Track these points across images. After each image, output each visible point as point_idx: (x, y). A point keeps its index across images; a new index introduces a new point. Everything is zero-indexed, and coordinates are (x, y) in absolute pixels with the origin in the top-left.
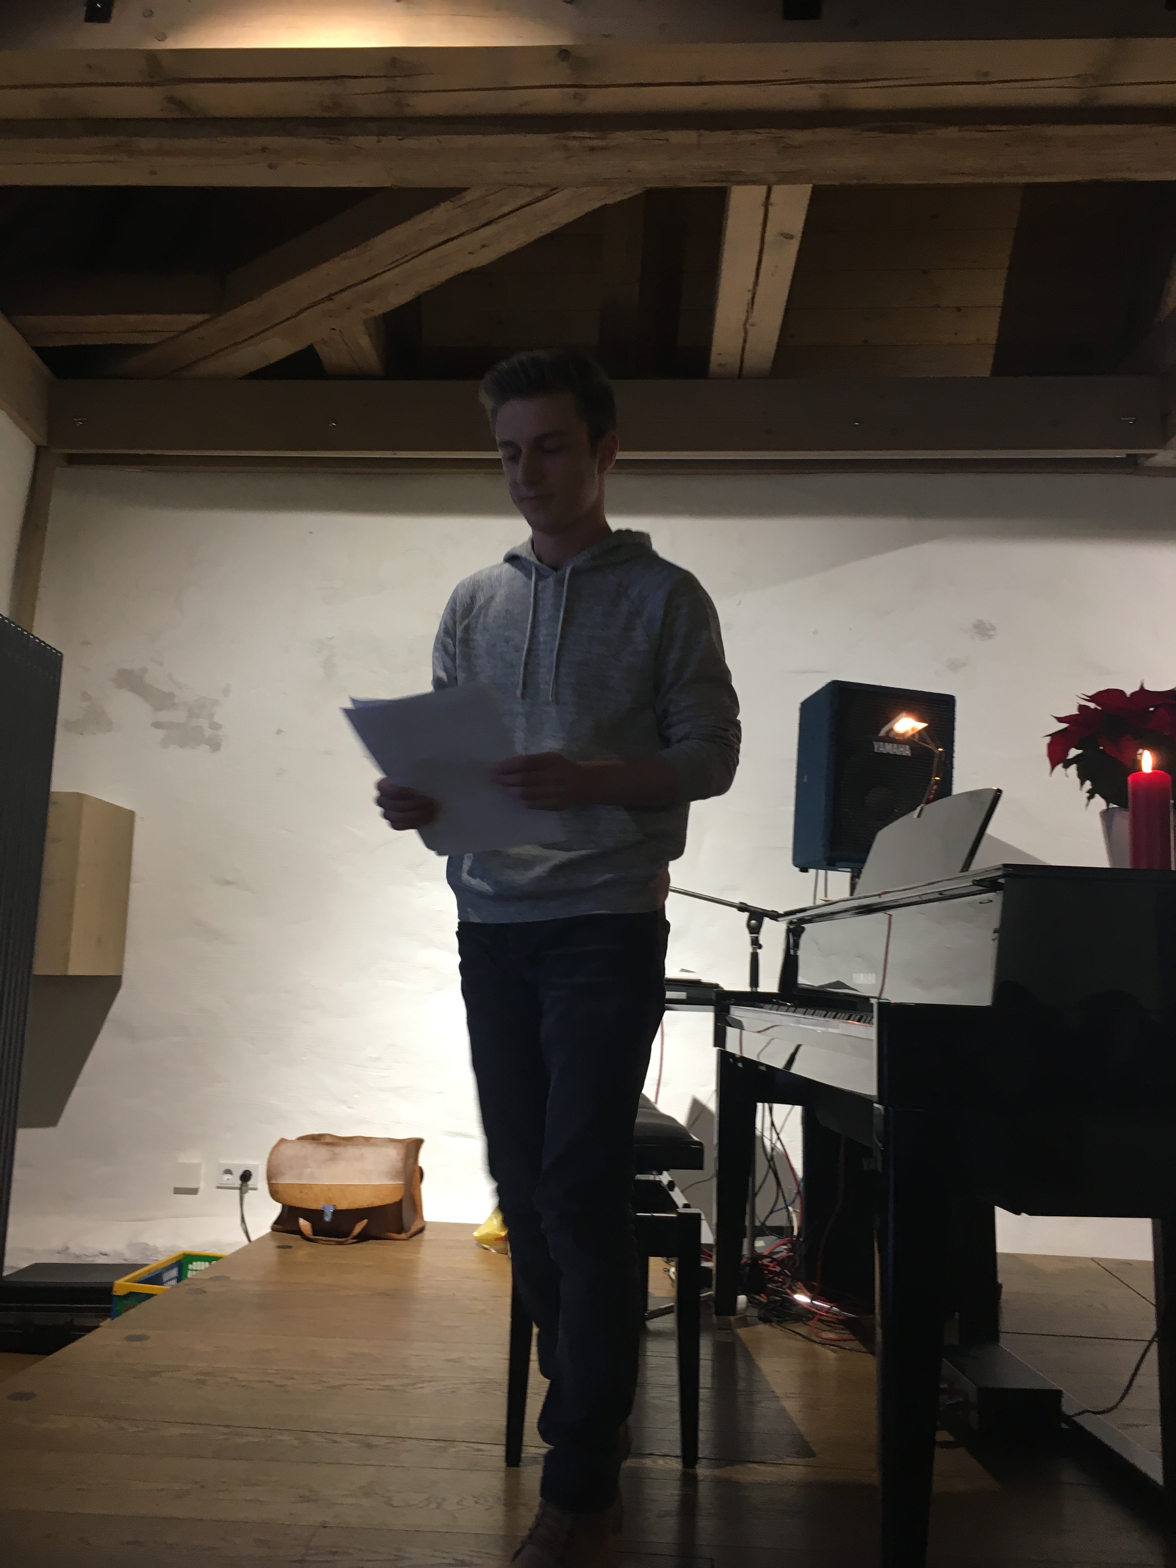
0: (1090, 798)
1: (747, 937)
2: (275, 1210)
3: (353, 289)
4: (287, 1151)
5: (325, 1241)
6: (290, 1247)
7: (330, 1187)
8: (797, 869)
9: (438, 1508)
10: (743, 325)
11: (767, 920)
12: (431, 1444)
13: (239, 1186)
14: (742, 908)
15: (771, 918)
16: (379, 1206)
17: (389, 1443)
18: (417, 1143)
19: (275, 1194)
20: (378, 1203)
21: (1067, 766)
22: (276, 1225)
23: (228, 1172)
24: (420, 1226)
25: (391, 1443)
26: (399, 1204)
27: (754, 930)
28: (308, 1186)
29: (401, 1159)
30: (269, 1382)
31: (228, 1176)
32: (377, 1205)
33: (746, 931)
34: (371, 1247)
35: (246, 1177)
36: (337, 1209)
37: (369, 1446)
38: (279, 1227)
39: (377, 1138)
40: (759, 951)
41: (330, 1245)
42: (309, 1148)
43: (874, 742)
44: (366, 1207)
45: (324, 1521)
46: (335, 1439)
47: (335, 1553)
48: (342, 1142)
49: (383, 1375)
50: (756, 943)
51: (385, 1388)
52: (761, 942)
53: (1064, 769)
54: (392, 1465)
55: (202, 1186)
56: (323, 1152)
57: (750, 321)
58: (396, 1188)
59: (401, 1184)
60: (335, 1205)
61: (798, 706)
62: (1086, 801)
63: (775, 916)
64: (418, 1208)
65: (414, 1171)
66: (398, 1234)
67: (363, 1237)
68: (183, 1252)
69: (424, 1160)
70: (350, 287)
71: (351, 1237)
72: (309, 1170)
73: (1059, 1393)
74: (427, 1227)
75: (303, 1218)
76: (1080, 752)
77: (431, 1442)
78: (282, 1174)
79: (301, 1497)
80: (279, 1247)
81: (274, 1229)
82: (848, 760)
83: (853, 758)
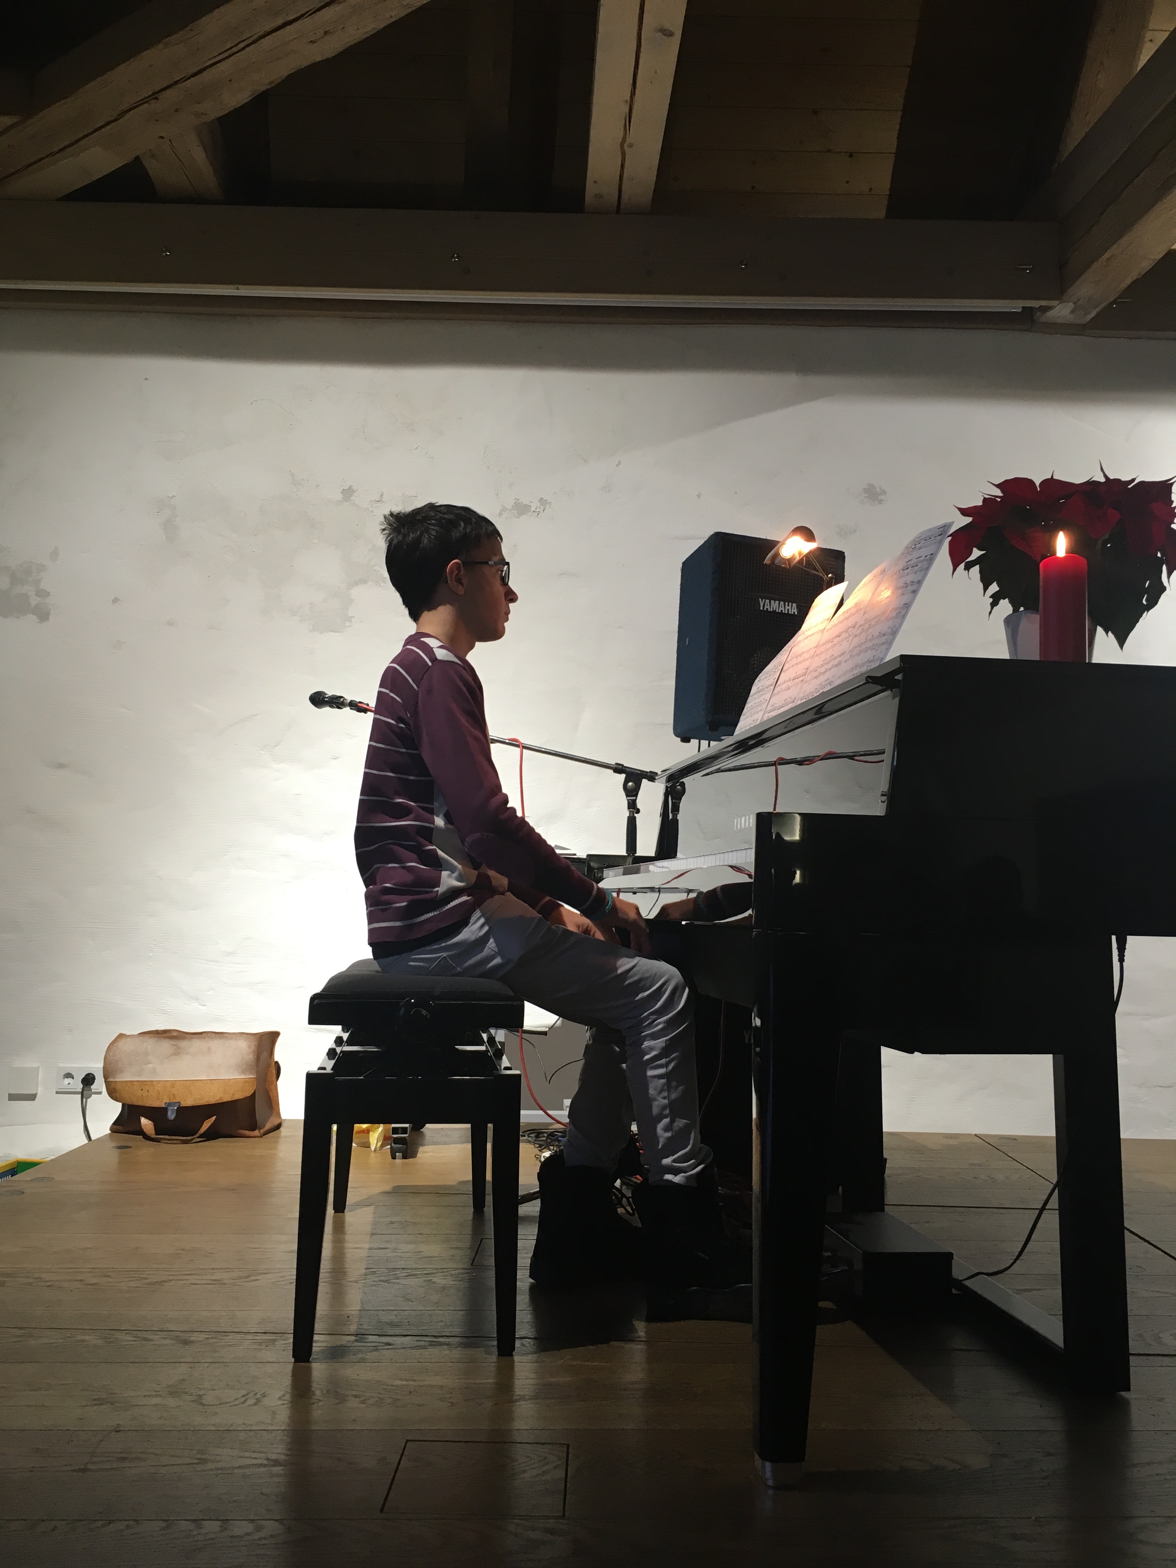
0: (994, 604)
1: (623, 800)
2: (114, 1109)
3: (181, 85)
4: (125, 1046)
5: (169, 1140)
6: (130, 1147)
7: (173, 1083)
8: (679, 739)
9: (255, 1404)
10: (621, 144)
11: (644, 781)
12: (257, 1338)
13: (81, 1090)
14: (618, 769)
15: (649, 780)
16: (228, 1102)
17: (208, 1338)
18: (272, 1037)
19: (113, 1093)
20: (227, 1098)
21: (968, 567)
22: (115, 1127)
23: (69, 1075)
24: (276, 1123)
25: (212, 1338)
26: (251, 1099)
27: (632, 793)
28: (150, 1083)
29: (253, 1052)
30: (82, 1280)
31: (70, 1080)
32: (226, 1101)
33: (624, 794)
34: (220, 1145)
35: (88, 1080)
36: (181, 1106)
37: (186, 1342)
38: (120, 1128)
39: (229, 1033)
40: (636, 815)
41: (174, 1144)
42: (150, 1043)
43: (760, 600)
44: (213, 1103)
45: (118, 1424)
46: (146, 1336)
47: (124, 1459)
48: (187, 1036)
49: (213, 1269)
50: (633, 806)
51: (213, 1282)
52: (638, 807)
53: (967, 571)
54: (208, 1361)
55: (40, 1091)
56: (166, 1045)
57: (628, 140)
58: (247, 1083)
59: (254, 1078)
60: (180, 1102)
61: (680, 566)
62: (990, 607)
63: (651, 777)
64: (273, 1102)
65: (269, 1066)
66: (249, 1131)
67: (211, 1135)
68: (15, 1160)
69: (279, 1055)
70: (176, 83)
71: (197, 1135)
72: (151, 1066)
73: (950, 1255)
74: (284, 1125)
75: (145, 1118)
76: (984, 552)
77: (257, 1336)
78: (122, 1072)
79: (95, 1400)
80: (120, 1147)
81: (111, 1129)
82: (731, 619)
83: (738, 617)
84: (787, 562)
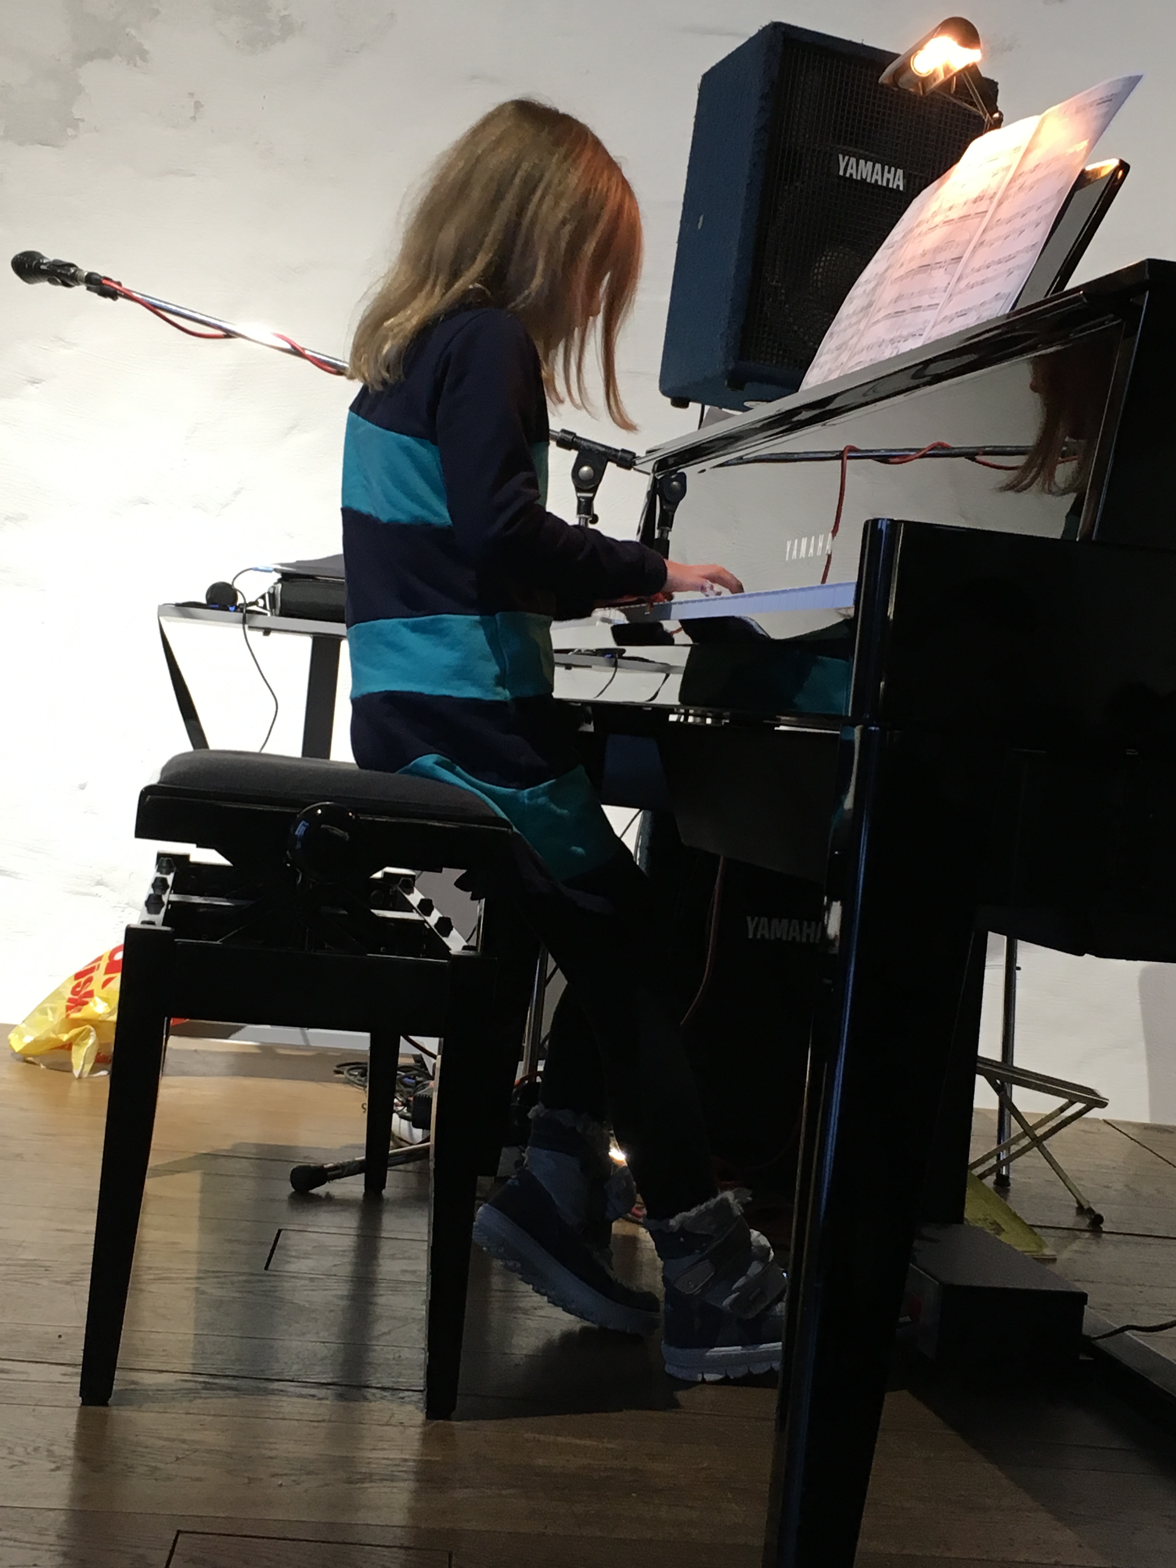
8: (669, 400)
11: (611, 467)
14: (566, 441)
15: (619, 465)
27: (586, 485)
43: (841, 157)
50: (586, 510)
61: (699, 80)
63: (626, 460)
73: (1082, 1298)
82: (786, 187)
83: (798, 184)
84: (920, 85)
